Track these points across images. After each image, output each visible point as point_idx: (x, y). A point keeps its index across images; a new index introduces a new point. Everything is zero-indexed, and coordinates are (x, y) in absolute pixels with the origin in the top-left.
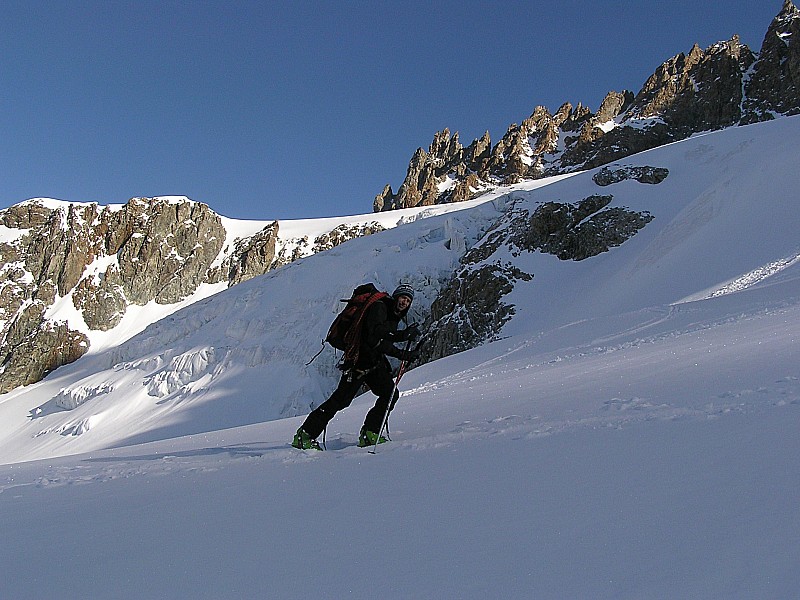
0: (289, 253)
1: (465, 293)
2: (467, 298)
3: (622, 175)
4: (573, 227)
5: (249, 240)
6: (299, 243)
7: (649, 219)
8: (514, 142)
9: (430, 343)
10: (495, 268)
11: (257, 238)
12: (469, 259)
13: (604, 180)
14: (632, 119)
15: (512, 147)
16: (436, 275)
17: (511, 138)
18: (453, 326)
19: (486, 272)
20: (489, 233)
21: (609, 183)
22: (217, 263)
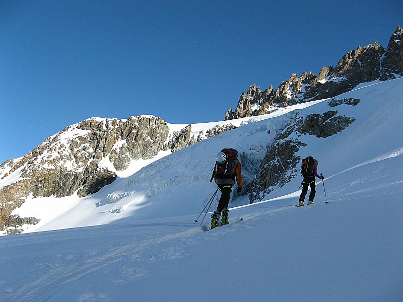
0: (196, 138)
1: (279, 152)
2: (280, 154)
3: (341, 102)
4: (322, 124)
5: (179, 132)
6: (200, 133)
7: (353, 120)
8: (283, 89)
9: (265, 173)
10: (291, 142)
11: (183, 132)
12: (279, 138)
13: (333, 104)
14: (333, 78)
15: (282, 91)
16: (265, 145)
17: (282, 87)
18: (274, 165)
19: (288, 143)
20: (287, 127)
21: (335, 106)
22: (166, 142)
